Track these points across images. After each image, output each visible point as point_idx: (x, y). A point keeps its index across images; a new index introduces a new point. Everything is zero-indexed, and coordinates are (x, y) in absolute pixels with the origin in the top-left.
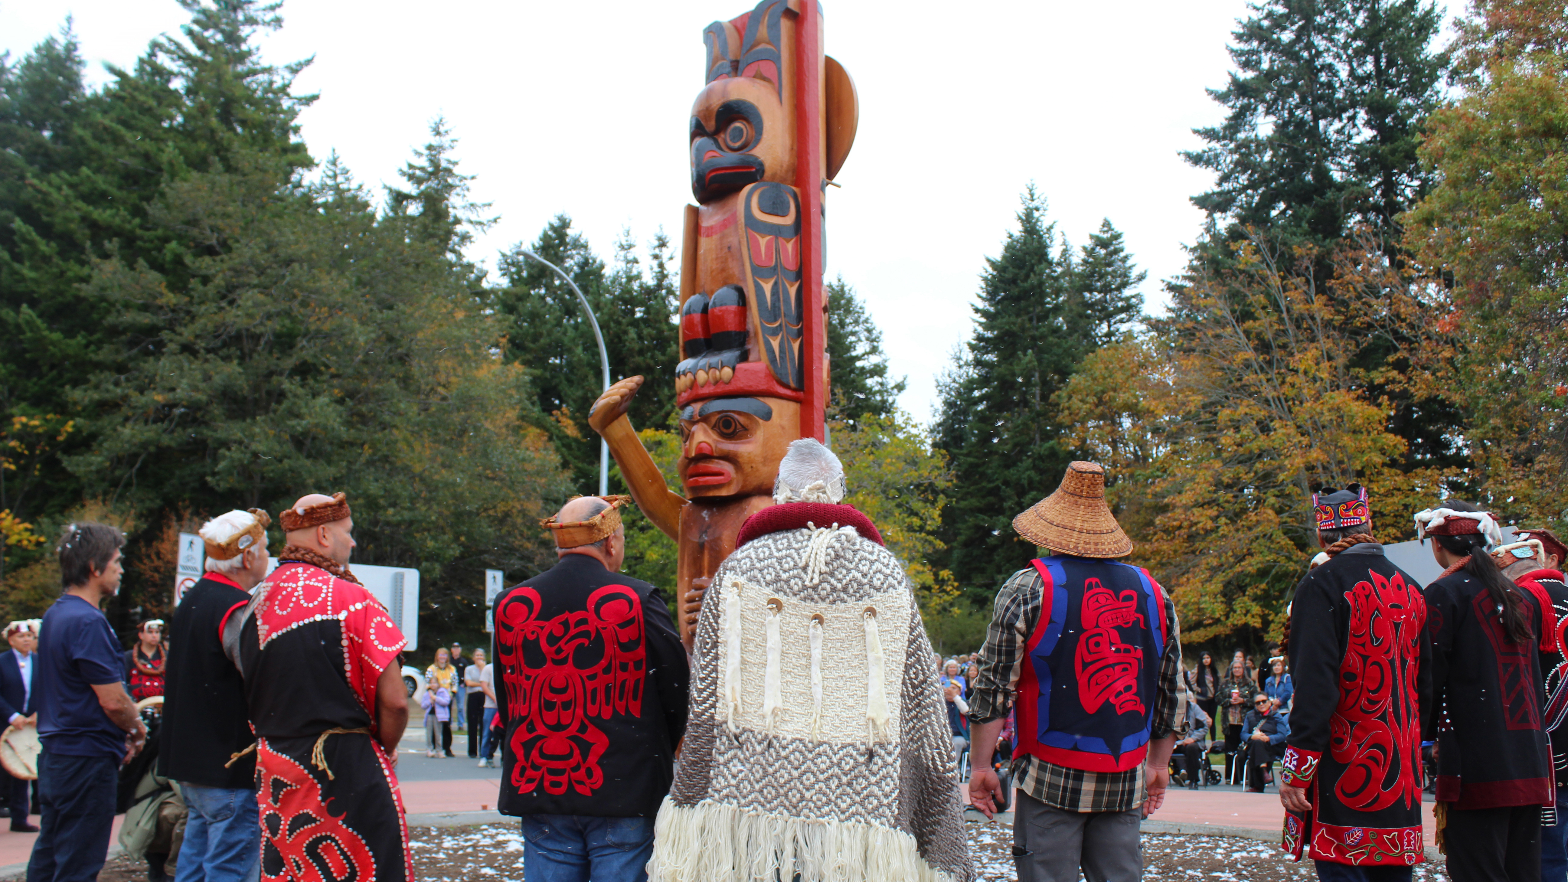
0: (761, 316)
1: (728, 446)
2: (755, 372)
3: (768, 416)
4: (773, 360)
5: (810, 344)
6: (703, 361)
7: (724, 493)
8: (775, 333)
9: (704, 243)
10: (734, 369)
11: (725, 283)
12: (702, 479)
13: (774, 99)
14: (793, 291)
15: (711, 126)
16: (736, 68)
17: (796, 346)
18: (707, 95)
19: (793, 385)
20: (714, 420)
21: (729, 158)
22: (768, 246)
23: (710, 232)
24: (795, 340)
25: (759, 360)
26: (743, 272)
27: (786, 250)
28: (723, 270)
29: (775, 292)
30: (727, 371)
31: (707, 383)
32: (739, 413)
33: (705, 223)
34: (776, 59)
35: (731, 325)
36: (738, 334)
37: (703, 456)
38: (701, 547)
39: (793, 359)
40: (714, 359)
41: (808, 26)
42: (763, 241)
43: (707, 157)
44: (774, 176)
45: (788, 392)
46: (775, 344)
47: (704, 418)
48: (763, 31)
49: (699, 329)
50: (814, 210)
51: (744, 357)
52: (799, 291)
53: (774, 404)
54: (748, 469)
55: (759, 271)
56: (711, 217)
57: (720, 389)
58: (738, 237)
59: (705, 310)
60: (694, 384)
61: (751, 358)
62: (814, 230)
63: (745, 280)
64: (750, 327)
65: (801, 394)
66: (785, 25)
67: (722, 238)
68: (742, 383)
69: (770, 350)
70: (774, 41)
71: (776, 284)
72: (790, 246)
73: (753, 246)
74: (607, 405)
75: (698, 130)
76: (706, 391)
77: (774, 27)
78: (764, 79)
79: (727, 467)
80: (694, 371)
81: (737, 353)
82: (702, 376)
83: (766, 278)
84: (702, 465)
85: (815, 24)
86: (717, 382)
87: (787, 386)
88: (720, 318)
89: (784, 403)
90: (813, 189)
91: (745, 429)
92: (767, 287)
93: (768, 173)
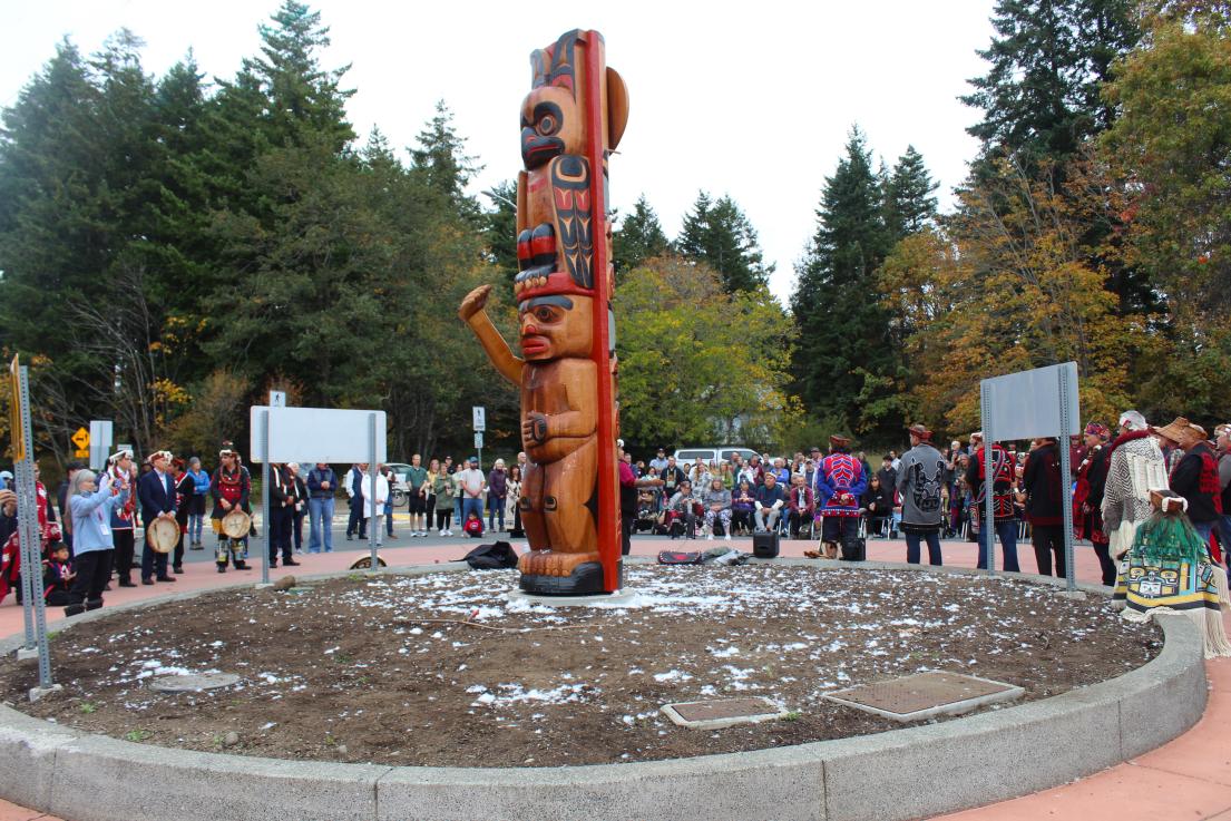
0: (564, 242)
1: (546, 327)
2: (561, 279)
3: (570, 307)
4: (572, 270)
5: (598, 258)
6: (529, 273)
7: (544, 357)
8: (573, 252)
9: (530, 196)
10: (547, 278)
11: (542, 222)
12: (531, 349)
13: (570, 99)
14: (585, 225)
15: (531, 120)
16: (549, 80)
17: (588, 261)
18: (529, 99)
19: (586, 286)
20: (536, 311)
21: (542, 140)
22: (568, 196)
23: (533, 188)
24: (587, 255)
25: (563, 271)
26: (552, 213)
27: (580, 199)
28: (541, 213)
29: (572, 226)
30: (543, 279)
31: (531, 287)
32: (552, 306)
33: (531, 183)
34: (572, 73)
35: (546, 249)
36: (550, 254)
37: (530, 334)
38: (532, 392)
39: (586, 270)
40: (536, 271)
41: (592, 49)
42: (564, 194)
43: (528, 140)
44: (571, 150)
45: (584, 290)
46: (574, 260)
47: (530, 310)
48: (563, 55)
49: (528, 252)
50: (599, 171)
51: (555, 270)
52: (590, 225)
53: (573, 298)
54: (558, 342)
55: (562, 213)
56: (534, 178)
57: (540, 290)
58: (549, 192)
59: (530, 240)
60: (524, 288)
61: (559, 269)
62: (598, 184)
63: (553, 220)
64: (558, 250)
65: (592, 291)
66: (577, 50)
67: (540, 193)
68: (554, 286)
69: (570, 264)
70: (571, 61)
71: (573, 221)
72: (582, 196)
73: (558, 197)
74: (467, 304)
75: (524, 123)
76: (531, 292)
77: (570, 52)
78: (565, 86)
79: (545, 341)
80: (523, 279)
81: (549, 267)
82: (528, 283)
83: (566, 217)
84: (530, 340)
85: (597, 49)
86: (537, 286)
87: (583, 287)
88: (538, 245)
89: (581, 297)
90: (597, 157)
91: (556, 316)
92: (568, 224)
93: (567, 148)
